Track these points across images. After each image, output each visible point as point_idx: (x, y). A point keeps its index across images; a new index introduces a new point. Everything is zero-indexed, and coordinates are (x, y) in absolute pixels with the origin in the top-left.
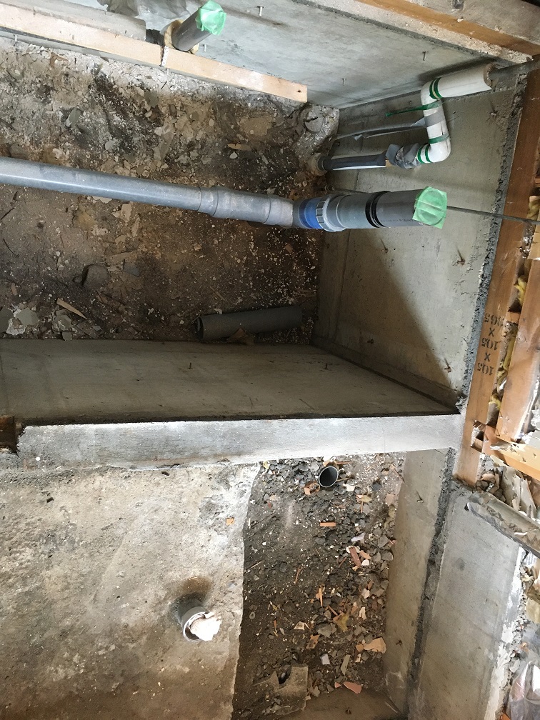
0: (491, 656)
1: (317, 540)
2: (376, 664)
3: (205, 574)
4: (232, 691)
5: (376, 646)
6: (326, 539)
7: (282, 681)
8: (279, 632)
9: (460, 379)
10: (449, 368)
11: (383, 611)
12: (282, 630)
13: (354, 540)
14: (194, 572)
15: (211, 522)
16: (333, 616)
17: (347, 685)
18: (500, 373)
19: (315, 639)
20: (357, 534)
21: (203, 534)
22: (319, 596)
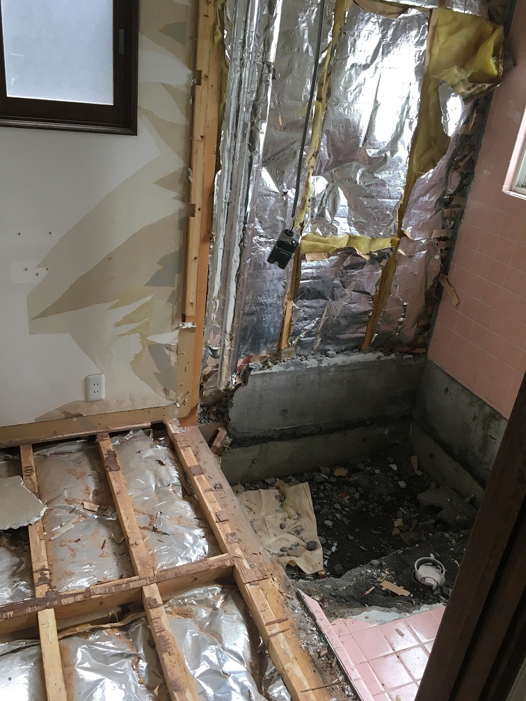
0: (332, 369)
17: (416, 467)
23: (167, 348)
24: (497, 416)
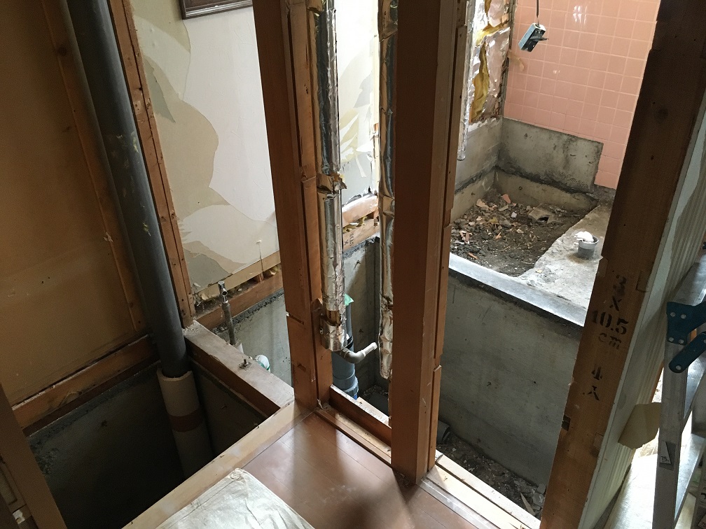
1: (484, 254)
2: (487, 198)
3: (567, 261)
4: (581, 220)
5: (481, 204)
6: (478, 251)
7: (546, 219)
8: (533, 237)
9: (360, 251)
10: (358, 263)
11: (467, 214)
12: (530, 236)
13: (463, 243)
14: (573, 264)
15: (551, 275)
16: (497, 226)
17: (509, 201)
18: (350, 229)
19: (514, 224)
20: (458, 245)
21: (559, 273)
22: (499, 236)
23: (368, 155)
24: (573, 139)
